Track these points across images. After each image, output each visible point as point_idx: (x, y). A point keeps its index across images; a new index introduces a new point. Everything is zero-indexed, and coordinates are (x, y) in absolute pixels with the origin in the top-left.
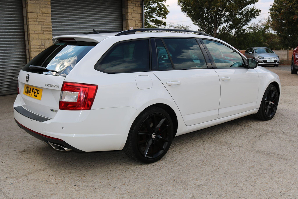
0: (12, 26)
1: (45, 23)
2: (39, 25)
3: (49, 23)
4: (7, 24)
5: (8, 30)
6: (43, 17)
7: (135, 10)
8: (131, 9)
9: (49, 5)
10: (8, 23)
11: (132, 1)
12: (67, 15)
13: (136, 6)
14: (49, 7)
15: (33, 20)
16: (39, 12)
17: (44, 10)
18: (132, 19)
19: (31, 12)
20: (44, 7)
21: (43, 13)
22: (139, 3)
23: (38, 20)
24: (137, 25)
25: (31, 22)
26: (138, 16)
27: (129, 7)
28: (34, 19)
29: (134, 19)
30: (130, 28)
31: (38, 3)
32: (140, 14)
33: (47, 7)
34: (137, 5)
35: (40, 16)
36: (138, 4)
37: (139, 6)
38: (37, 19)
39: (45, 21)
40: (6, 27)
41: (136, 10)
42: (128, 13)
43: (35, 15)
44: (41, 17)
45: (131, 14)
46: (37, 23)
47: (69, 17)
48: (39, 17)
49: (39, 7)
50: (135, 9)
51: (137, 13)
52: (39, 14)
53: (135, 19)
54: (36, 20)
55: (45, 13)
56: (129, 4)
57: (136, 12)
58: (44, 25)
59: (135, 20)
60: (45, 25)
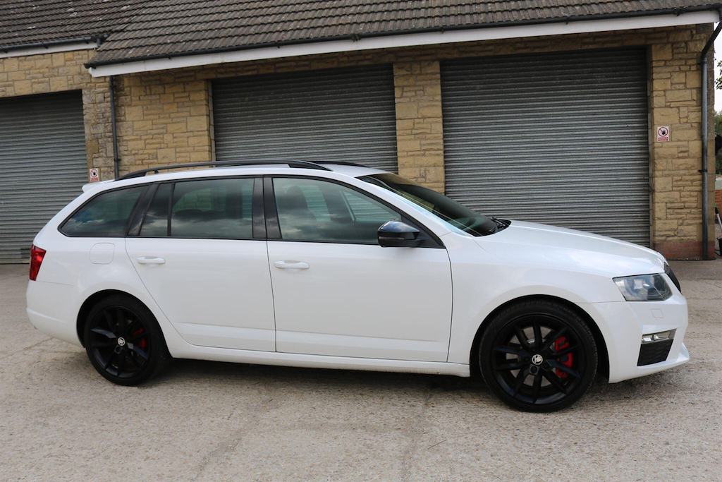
0: (379, 145)
1: (428, 136)
2: (416, 140)
3: (436, 135)
4: (371, 143)
5: (372, 153)
6: (425, 126)
7: (676, 80)
8: (662, 81)
9: (437, 101)
10: (373, 140)
11: (665, 61)
12: (493, 114)
13: (680, 71)
14: (437, 106)
15: (405, 132)
16: (416, 117)
17: (426, 112)
18: (666, 106)
19: (401, 119)
20: (428, 106)
21: (424, 118)
22: (694, 62)
23: (414, 132)
24: (685, 120)
25: (400, 135)
26: (689, 95)
27: (655, 76)
28: (406, 130)
29: (673, 105)
30: (659, 128)
31: (414, 101)
32: (695, 91)
33: (433, 106)
34: (683, 68)
35: (419, 123)
36: (690, 66)
37: (694, 68)
38: (413, 129)
39: (428, 131)
40: (369, 148)
41: (684, 81)
42: (653, 92)
43: (408, 124)
44: (419, 125)
45: (662, 93)
46: (413, 137)
47: (496, 118)
48: (417, 126)
49: (415, 107)
50: (679, 78)
51: (686, 88)
52: (417, 121)
53: (678, 104)
54: (410, 131)
55: (430, 117)
56: (655, 70)
57: (682, 86)
58: (425, 139)
59: (678, 107)
60: (429, 139)
